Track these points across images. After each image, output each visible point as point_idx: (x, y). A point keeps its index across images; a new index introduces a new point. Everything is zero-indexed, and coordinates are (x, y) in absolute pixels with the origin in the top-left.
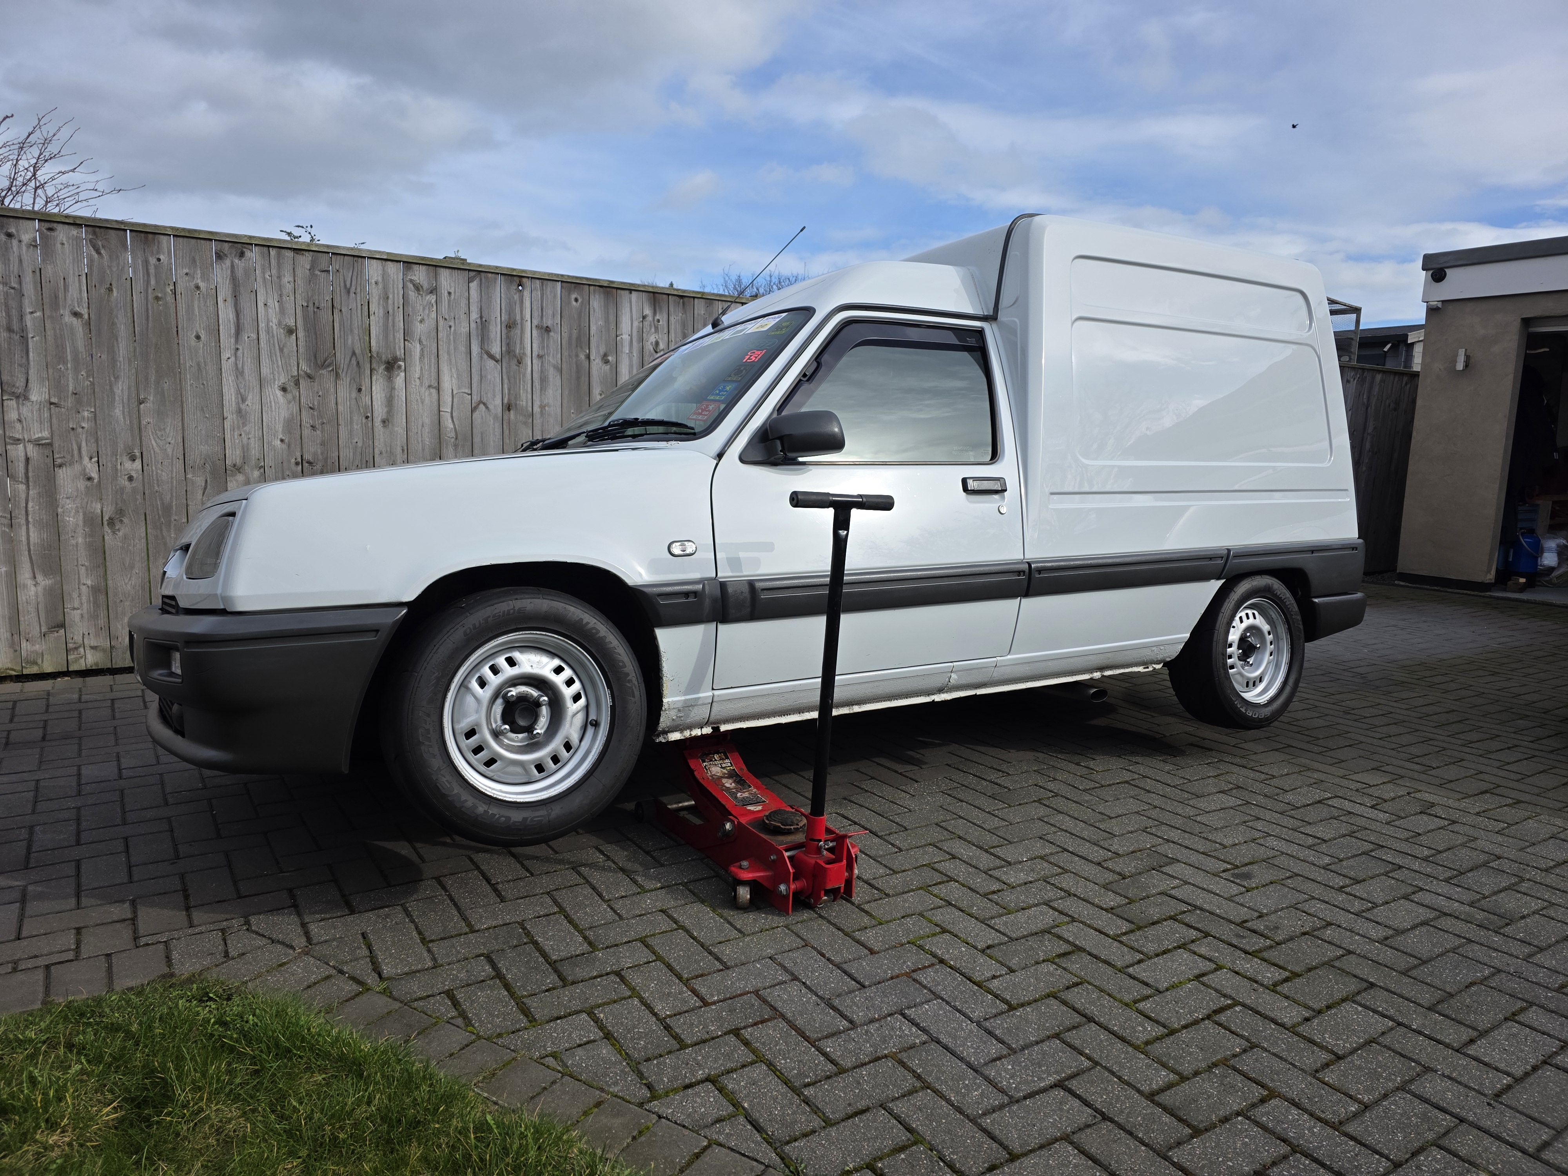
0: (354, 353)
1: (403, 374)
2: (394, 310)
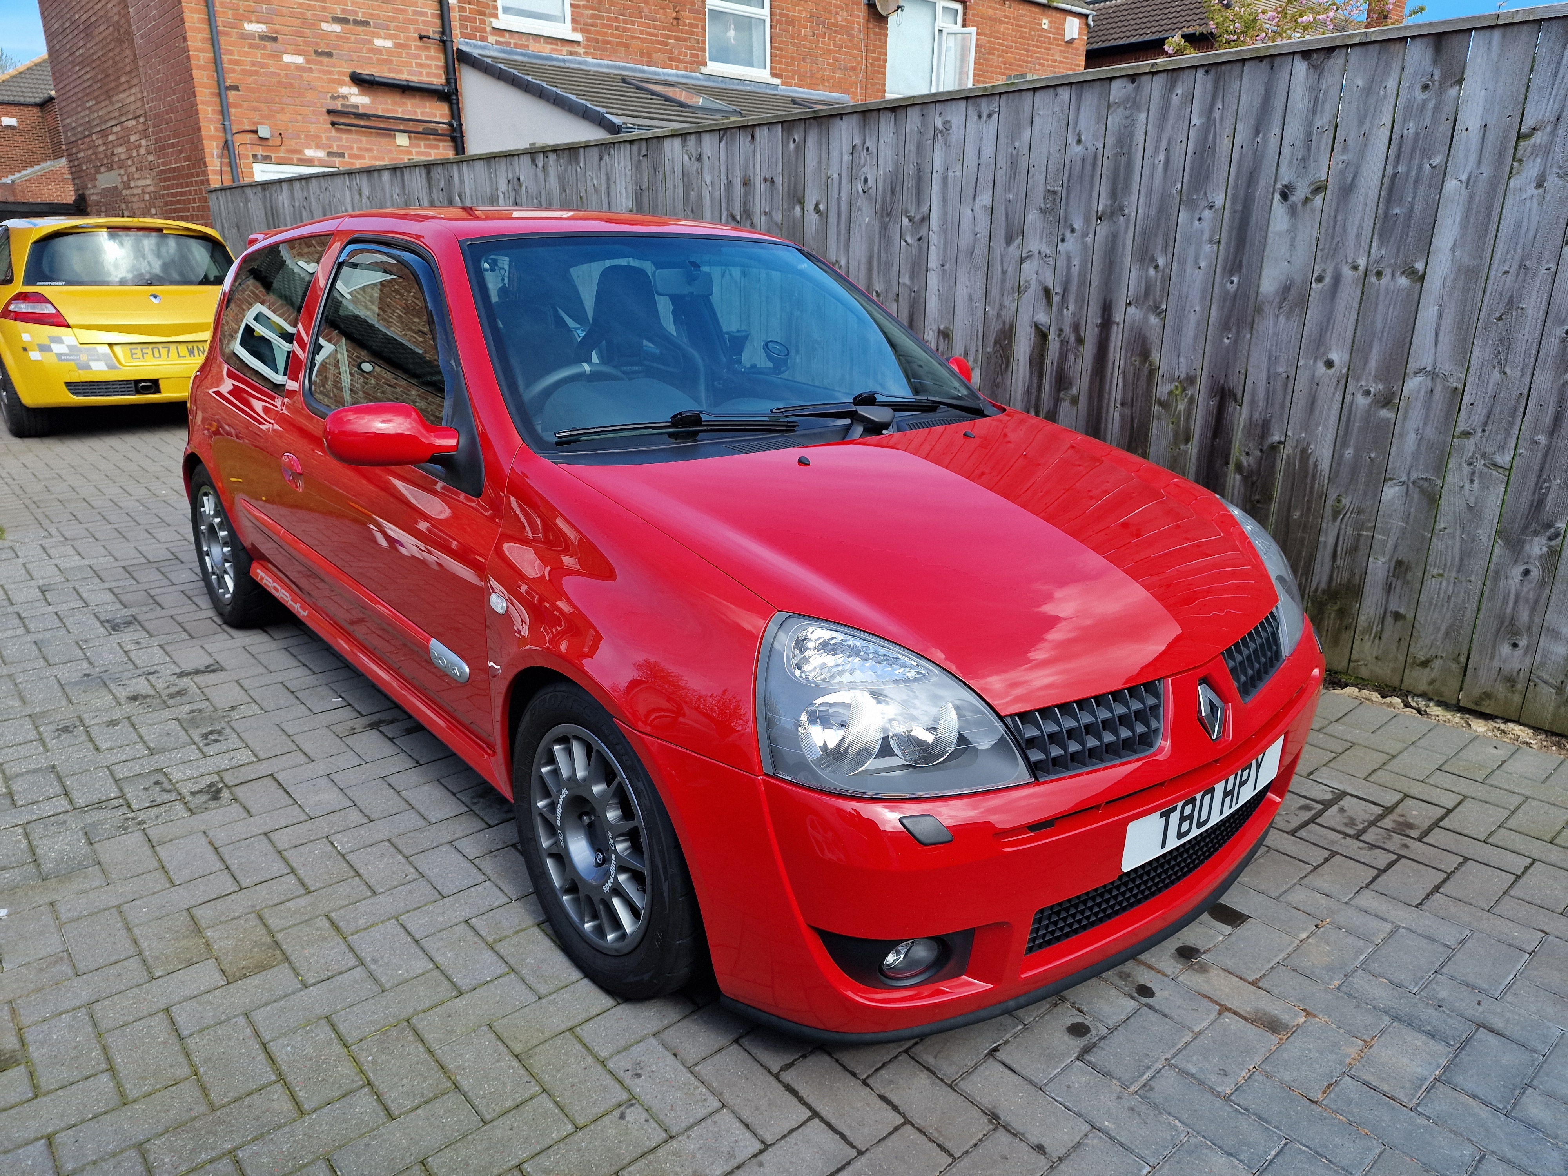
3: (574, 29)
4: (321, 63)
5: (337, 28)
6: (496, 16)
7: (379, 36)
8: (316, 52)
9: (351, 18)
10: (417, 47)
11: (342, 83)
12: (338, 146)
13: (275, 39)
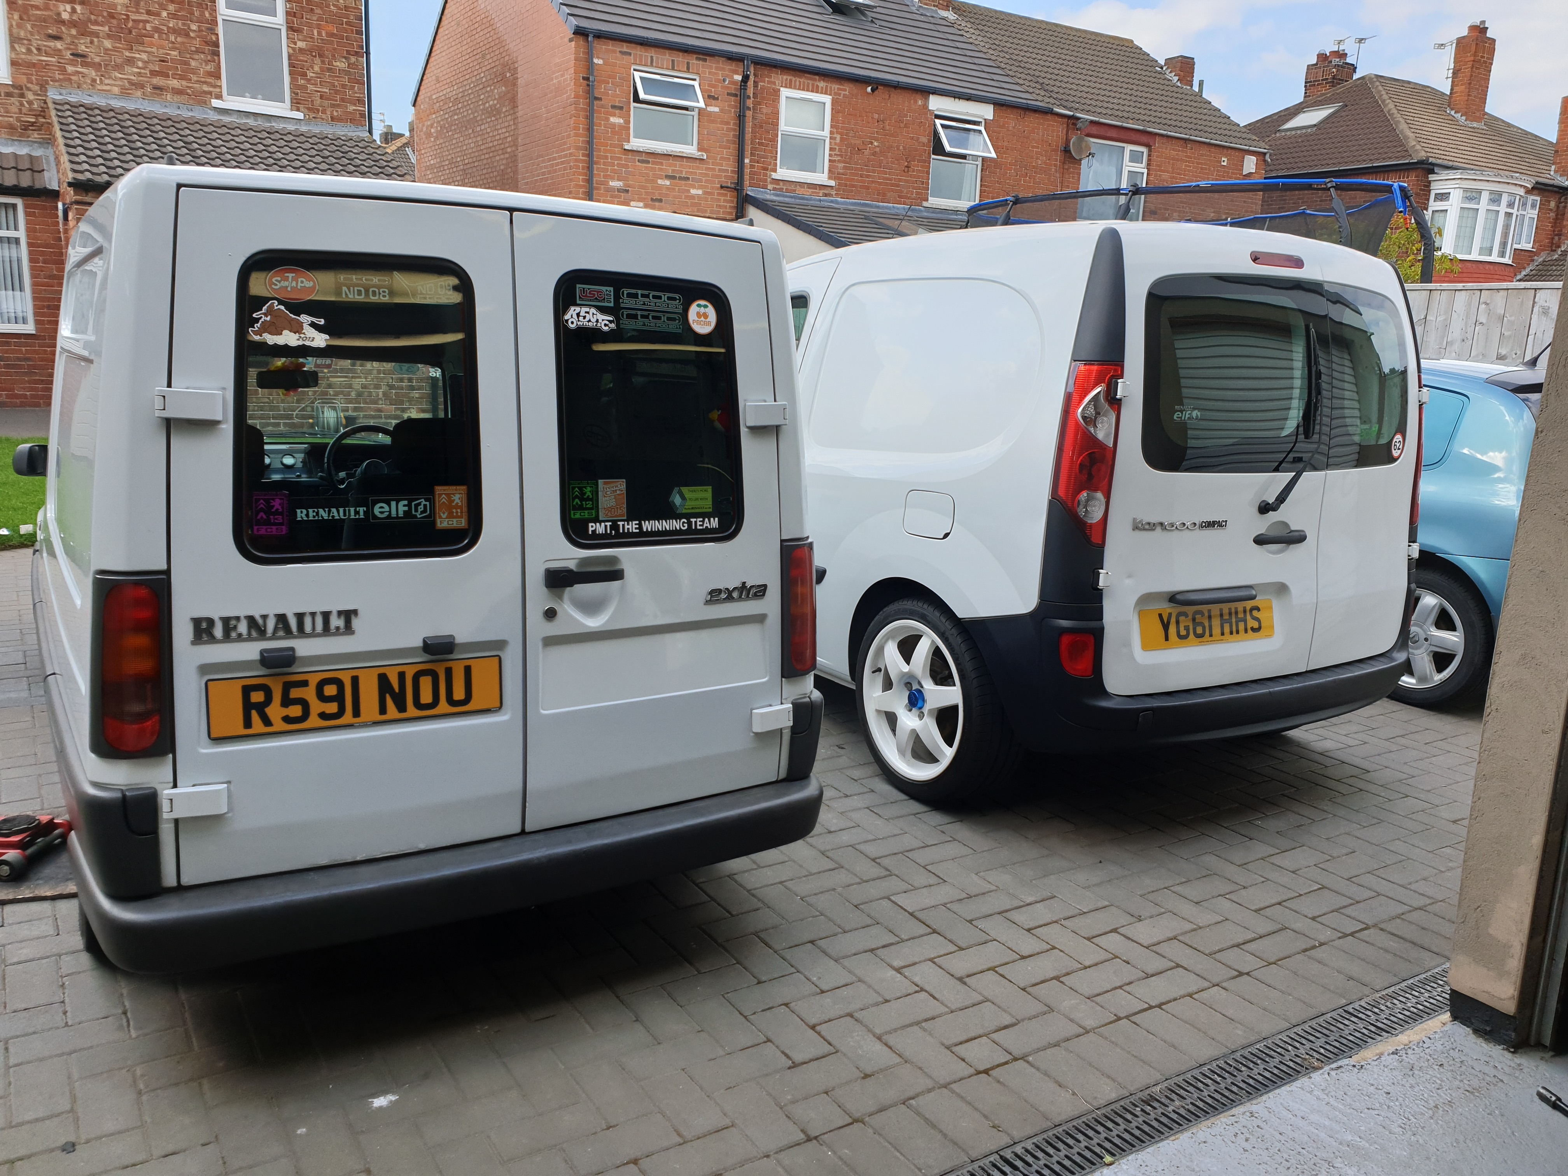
3: (830, 178)
5: (668, 183)
6: (775, 170)
7: (694, 187)
8: (652, 200)
9: (678, 175)
10: (719, 194)
13: (627, 191)
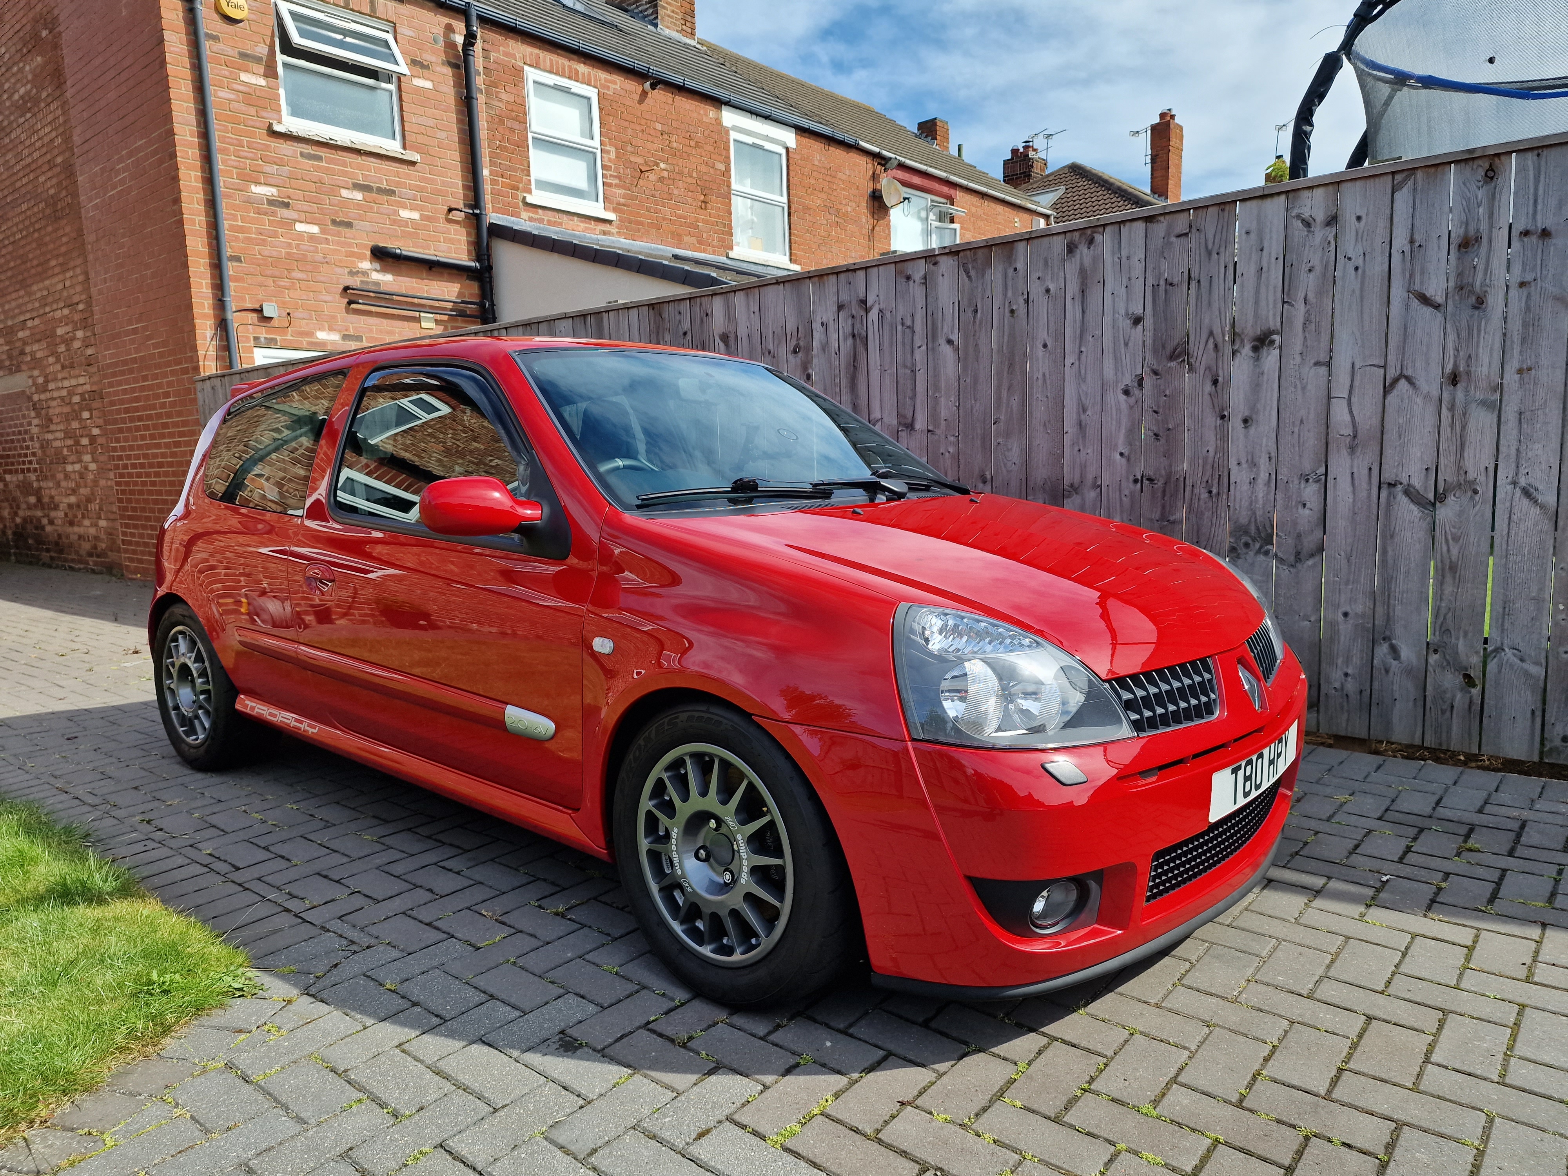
0: (1211, 334)
1: (1277, 351)
2: (1269, 264)
3: (607, 208)
4: (339, 234)
5: (358, 196)
6: (529, 191)
7: (404, 207)
8: (334, 222)
9: (375, 185)
10: (445, 220)
11: (361, 257)
12: (355, 328)
13: (287, 205)
